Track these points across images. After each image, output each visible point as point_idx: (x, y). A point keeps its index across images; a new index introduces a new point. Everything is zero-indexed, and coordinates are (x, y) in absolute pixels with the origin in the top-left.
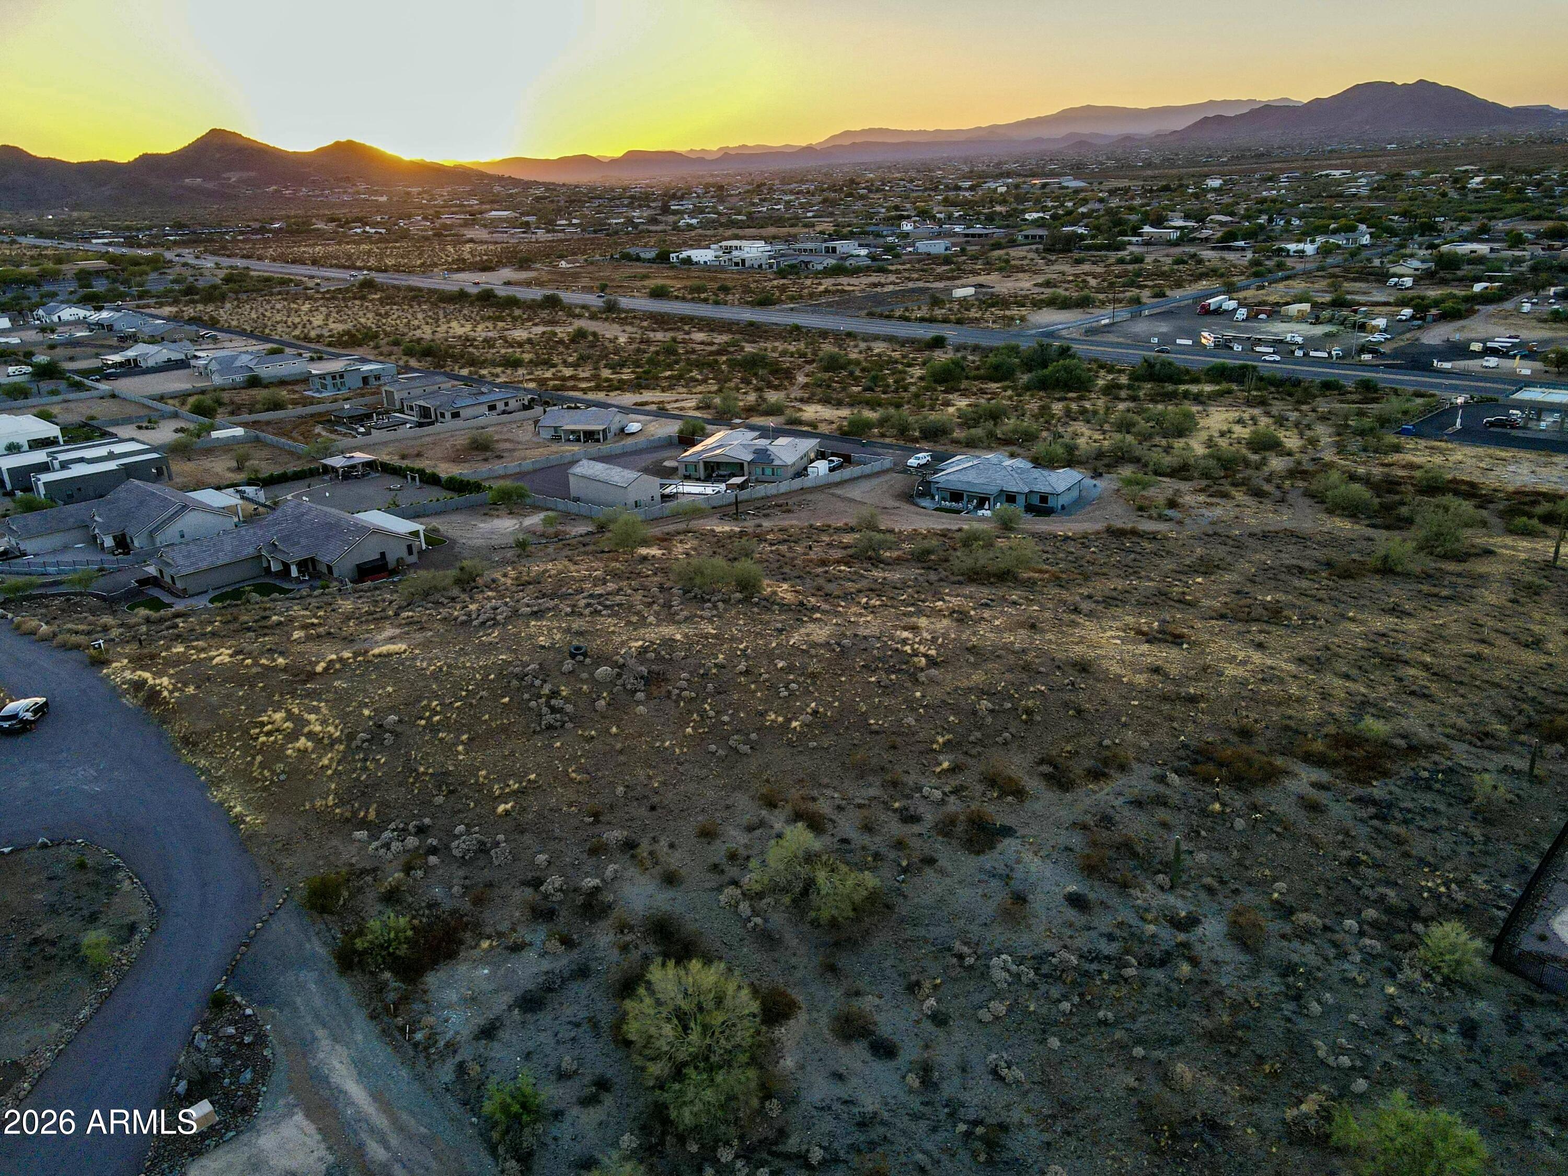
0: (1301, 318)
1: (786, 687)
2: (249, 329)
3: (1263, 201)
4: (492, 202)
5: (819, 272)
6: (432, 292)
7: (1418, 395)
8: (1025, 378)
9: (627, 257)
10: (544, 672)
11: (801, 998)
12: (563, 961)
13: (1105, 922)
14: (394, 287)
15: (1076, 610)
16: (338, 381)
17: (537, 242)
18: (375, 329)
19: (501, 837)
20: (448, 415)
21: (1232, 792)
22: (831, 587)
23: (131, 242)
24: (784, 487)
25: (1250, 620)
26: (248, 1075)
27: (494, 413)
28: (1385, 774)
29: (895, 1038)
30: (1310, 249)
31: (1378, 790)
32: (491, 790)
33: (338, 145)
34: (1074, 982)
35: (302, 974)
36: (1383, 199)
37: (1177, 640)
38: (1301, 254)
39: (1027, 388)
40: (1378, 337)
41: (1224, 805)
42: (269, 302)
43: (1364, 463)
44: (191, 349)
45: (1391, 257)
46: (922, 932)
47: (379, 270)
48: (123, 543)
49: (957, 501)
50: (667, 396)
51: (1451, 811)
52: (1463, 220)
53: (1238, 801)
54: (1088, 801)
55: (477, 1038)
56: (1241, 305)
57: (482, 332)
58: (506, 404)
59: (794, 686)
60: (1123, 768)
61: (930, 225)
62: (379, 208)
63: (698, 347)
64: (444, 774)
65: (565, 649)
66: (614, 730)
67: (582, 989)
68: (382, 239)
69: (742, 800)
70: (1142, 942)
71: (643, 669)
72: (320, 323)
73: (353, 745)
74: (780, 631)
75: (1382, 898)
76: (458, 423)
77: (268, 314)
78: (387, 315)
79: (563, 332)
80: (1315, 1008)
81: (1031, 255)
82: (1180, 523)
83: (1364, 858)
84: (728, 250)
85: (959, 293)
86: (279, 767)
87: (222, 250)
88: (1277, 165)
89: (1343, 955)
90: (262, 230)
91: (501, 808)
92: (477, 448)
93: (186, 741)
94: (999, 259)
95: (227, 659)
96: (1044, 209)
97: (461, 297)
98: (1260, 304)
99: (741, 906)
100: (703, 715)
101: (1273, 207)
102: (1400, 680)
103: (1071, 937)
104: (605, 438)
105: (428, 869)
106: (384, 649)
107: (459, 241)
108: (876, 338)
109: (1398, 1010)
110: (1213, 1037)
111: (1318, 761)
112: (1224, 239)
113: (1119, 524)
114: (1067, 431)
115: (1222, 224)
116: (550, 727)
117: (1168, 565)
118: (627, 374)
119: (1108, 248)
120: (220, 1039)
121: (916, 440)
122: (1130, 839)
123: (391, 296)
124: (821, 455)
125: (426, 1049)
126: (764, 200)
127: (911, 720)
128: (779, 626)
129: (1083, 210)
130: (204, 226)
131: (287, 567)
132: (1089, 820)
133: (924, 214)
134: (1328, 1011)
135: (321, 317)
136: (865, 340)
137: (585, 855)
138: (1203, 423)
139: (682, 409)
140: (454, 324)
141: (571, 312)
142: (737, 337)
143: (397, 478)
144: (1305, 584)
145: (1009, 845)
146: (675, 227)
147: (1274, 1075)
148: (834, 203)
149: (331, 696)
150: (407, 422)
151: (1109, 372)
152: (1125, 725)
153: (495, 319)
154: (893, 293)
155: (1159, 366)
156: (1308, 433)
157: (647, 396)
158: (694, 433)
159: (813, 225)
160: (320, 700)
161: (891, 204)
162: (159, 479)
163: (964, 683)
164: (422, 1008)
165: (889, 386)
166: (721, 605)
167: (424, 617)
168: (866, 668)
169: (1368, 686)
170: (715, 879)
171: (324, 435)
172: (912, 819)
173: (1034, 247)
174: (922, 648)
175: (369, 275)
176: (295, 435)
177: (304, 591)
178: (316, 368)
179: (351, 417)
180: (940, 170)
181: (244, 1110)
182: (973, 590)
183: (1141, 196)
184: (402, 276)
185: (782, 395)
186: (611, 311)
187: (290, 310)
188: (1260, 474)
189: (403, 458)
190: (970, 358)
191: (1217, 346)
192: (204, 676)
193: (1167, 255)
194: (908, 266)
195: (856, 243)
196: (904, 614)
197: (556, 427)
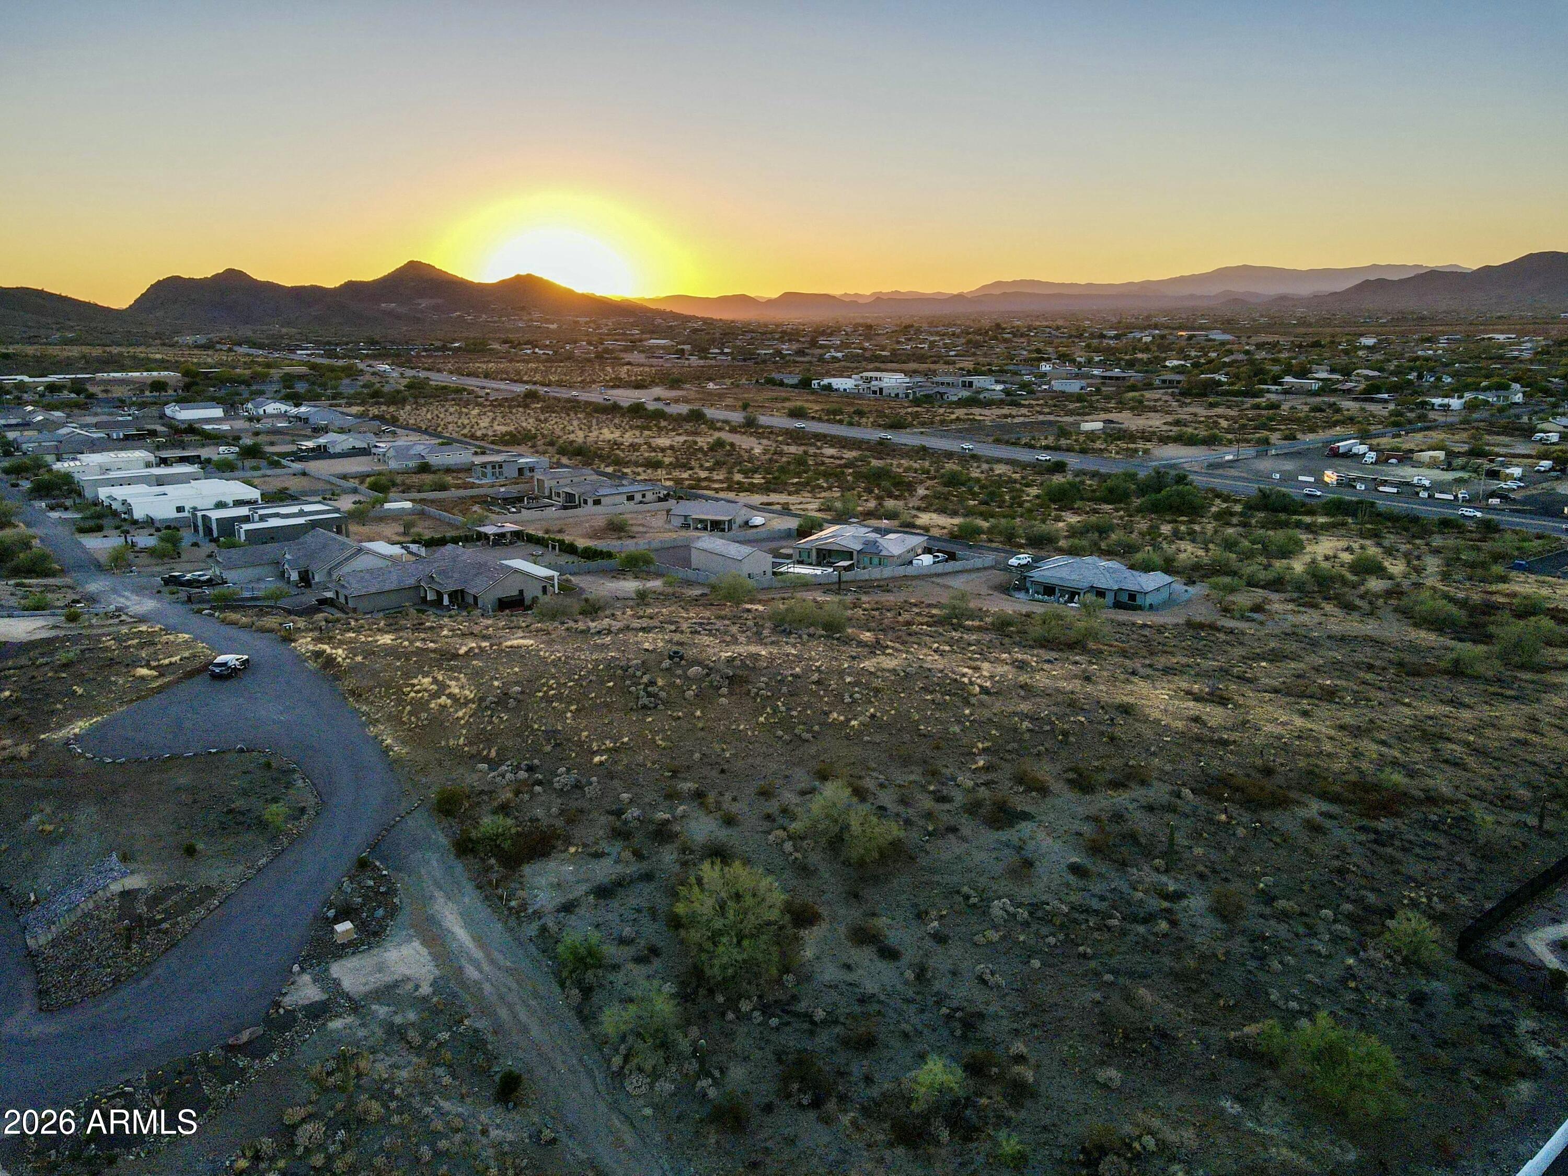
0: (1433, 464)
1: (851, 697)
2: (424, 427)
3: (1417, 358)
4: (653, 332)
5: (954, 403)
6: (588, 403)
7: (1540, 537)
8: (1137, 502)
9: (771, 382)
10: (645, 667)
11: (826, 913)
12: (633, 868)
13: (1098, 887)
14: (555, 398)
15: (1134, 673)
16: (497, 470)
17: (689, 366)
18: (534, 431)
19: (594, 779)
20: (590, 501)
21: (1240, 810)
22: (908, 638)
23: (331, 354)
24: (887, 572)
25: (1302, 695)
26: (380, 912)
27: (632, 503)
28: (1398, 815)
29: (901, 949)
30: (1455, 403)
31: (1384, 824)
32: (590, 747)
33: (518, 277)
34: (1062, 925)
35: (429, 854)
36: (1547, 362)
37: (1223, 701)
38: (1446, 408)
39: (1139, 510)
40: (1510, 484)
41: (1230, 817)
42: (443, 406)
43: (1464, 590)
44: (372, 439)
45: (1541, 415)
46: (937, 878)
47: (543, 384)
48: (306, 579)
49: (1049, 595)
50: (792, 499)
51: (1453, 848)
53: (1244, 817)
54: (1104, 802)
55: (558, 911)
56: (1371, 449)
57: (629, 438)
58: (644, 496)
59: (857, 696)
60: (1143, 783)
61: (1069, 367)
62: (549, 334)
63: (827, 460)
64: (554, 731)
65: (666, 653)
66: (698, 713)
67: (647, 889)
68: (549, 360)
69: (800, 773)
70: (1130, 904)
71: (730, 672)
72: (486, 424)
73: (484, 704)
74: (854, 658)
75: (1363, 899)
76: (598, 508)
77: (442, 416)
78: (546, 420)
79: (703, 442)
80: (1276, 965)
81: (1166, 398)
82: (1262, 623)
83: (1354, 869)
84: (869, 380)
85: (1087, 426)
86: (424, 715)
87: (409, 363)
88: (1441, 328)
89: (1312, 932)
90: (444, 348)
91: (597, 759)
92: (613, 530)
93: (352, 693)
94: (1133, 399)
95: (389, 642)
96: (1186, 358)
97: (614, 409)
98: (1393, 450)
99: (785, 845)
100: (775, 710)
101: (1429, 366)
102: (1437, 750)
103: (1066, 893)
104: (730, 529)
105: (533, 795)
106: (515, 643)
107: (617, 362)
108: (999, 461)
109: (1354, 977)
110: (1178, 976)
111: (1335, 799)
112: (1367, 391)
113: (1199, 619)
114: (1169, 549)
115: (1367, 378)
116: (644, 707)
117: (1238, 651)
118: (758, 479)
119: (1246, 394)
120: (362, 888)
121: (1021, 546)
122: (1136, 832)
123: (551, 406)
124: (928, 551)
125: (517, 913)
126: (909, 340)
127: (956, 729)
128: (854, 654)
129: (1226, 360)
130: (393, 343)
131: (440, 595)
132: (1104, 816)
133: (1064, 358)
134: (1288, 969)
135: (488, 420)
136: (987, 462)
137: (661, 800)
138: (1310, 548)
139: (803, 510)
140: (605, 431)
141: (713, 425)
142: (866, 453)
143: (538, 546)
144: (1369, 677)
145: (1026, 827)
146: (821, 359)
147: (1228, 1008)
148: (978, 345)
149: (469, 671)
150: (552, 505)
151: (1225, 501)
152: (1154, 754)
153: (643, 428)
154: (1023, 423)
155: (1274, 497)
156: (1415, 563)
157: (774, 497)
158: (812, 528)
159: (954, 363)
160: (460, 673)
161: (1033, 347)
162: (339, 532)
163: (1011, 709)
164: (518, 886)
165: (1004, 501)
166: (805, 637)
167: (550, 628)
168: (925, 689)
169: (1403, 752)
170: (766, 825)
171: (480, 511)
172: (942, 799)
173: (1170, 391)
174: (979, 681)
175: (534, 388)
176: (455, 511)
177: (453, 613)
178: (478, 460)
179: (505, 499)
180: (1088, 319)
181: (375, 934)
182: (1042, 652)
183: (1289, 350)
184: (564, 390)
185: (901, 503)
186: (750, 426)
187: (460, 413)
188: (1356, 592)
189: (547, 532)
190: (1088, 482)
191: (1340, 484)
192: (370, 652)
193: (1306, 404)
194: (1041, 402)
195: (993, 379)
196: (970, 659)
197: (686, 517)
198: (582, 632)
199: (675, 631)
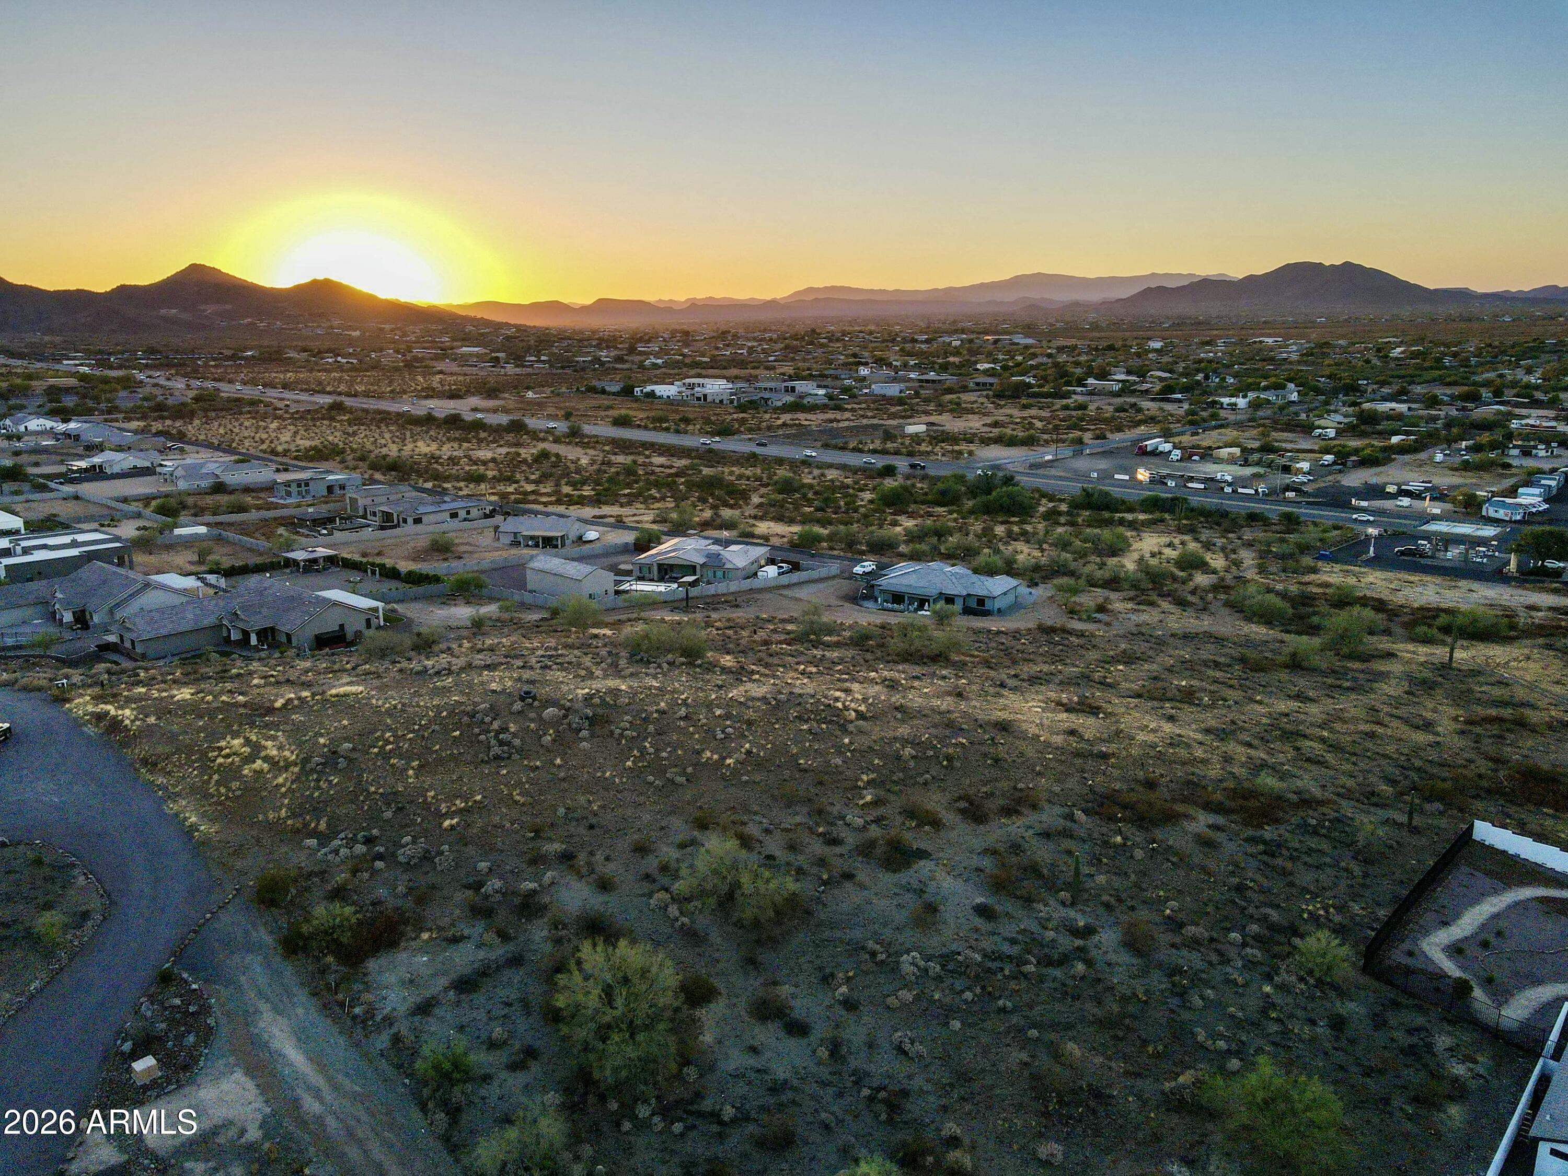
0: (1232, 461)
1: (723, 732)
2: (216, 442)
3: (1201, 361)
4: (463, 340)
5: (778, 408)
6: (399, 415)
7: (1336, 528)
8: (969, 504)
9: (592, 390)
10: (494, 712)
11: (721, 986)
12: (499, 951)
13: (1009, 929)
14: (363, 410)
15: (1002, 685)
16: (303, 488)
17: (505, 375)
18: (341, 445)
19: (445, 847)
20: (410, 520)
21: (1134, 830)
22: (770, 660)
23: (103, 364)
24: (734, 586)
25: (1164, 699)
26: (191, 1039)
27: (456, 520)
28: (1277, 821)
29: (809, 1020)
30: (1241, 402)
31: (1269, 833)
32: (438, 809)
33: (315, 282)
34: (977, 976)
35: (249, 958)
36: (1313, 364)
37: (1094, 711)
38: (1234, 407)
39: (972, 512)
40: (1301, 478)
41: (1125, 839)
42: (237, 420)
43: (1281, 581)
44: (156, 457)
45: (1317, 412)
46: (838, 934)
47: (349, 395)
48: (82, 620)
49: (899, 603)
50: (625, 511)
51: (1336, 852)
52: (1383, 384)
53: (1139, 837)
54: (999, 832)
55: (413, 1014)
56: (1175, 447)
57: (447, 451)
58: (468, 513)
59: (730, 730)
60: (1034, 807)
61: (885, 371)
62: (351, 342)
63: (658, 470)
64: (395, 793)
65: (516, 694)
66: (558, 761)
67: (516, 976)
68: (354, 369)
69: (676, 823)
70: (1042, 946)
71: (589, 712)
72: (288, 439)
73: (308, 767)
74: (720, 687)
75: (1265, 917)
76: (419, 527)
77: (236, 430)
78: (354, 434)
79: (526, 453)
80: (1197, 1001)
81: (981, 400)
82: (1108, 624)
83: (1251, 885)
84: (691, 387)
85: (911, 429)
86: (235, 785)
87: (195, 373)
88: (1215, 332)
89: (1225, 960)
90: (233, 357)
91: (447, 823)
92: (438, 550)
93: (145, 762)
94: (950, 402)
95: (189, 697)
96: (995, 361)
97: (429, 420)
98: (1193, 447)
99: (670, 909)
100: (643, 750)
101: (1212, 367)
102: (1297, 749)
103: (976, 940)
104: (563, 545)
105: (374, 872)
106: (342, 690)
107: (429, 372)
108: (830, 466)
109: (1273, 1006)
110: (1100, 1023)
111: (1218, 809)
112: (1162, 392)
113: (1050, 623)
114: (1007, 550)
115: (1161, 379)
116: (497, 758)
117: (1093, 655)
118: (587, 491)
119: (1054, 396)
120: (166, 1009)
121: (863, 553)
122: (1037, 863)
123: (361, 418)
124: (771, 561)
125: (363, 1022)
126: (728, 345)
127: (838, 761)
128: (720, 683)
129: (1032, 363)
130: (176, 351)
131: (246, 634)
132: (1001, 847)
133: (881, 362)
134: (1209, 1004)
135: (289, 434)
136: (818, 467)
137: (524, 866)
138: (1136, 546)
139: (638, 522)
140: (420, 444)
141: (535, 436)
142: (695, 461)
143: (356, 572)
144: (1218, 674)
145: (924, 867)
146: (641, 366)
147: (1158, 1055)
148: (796, 350)
149: (288, 728)
150: (369, 526)
151: (1050, 501)
152: (1039, 774)
153: (460, 440)
154: (847, 428)
155: (1096, 496)
156: (1233, 556)
157: (606, 510)
158: (650, 541)
159: (774, 368)
160: (278, 730)
161: (850, 352)
162: (121, 564)
163: (890, 734)
164: (361, 987)
165: (840, 508)
166: (665, 666)
167: (381, 669)
168: (799, 718)
169: (1268, 753)
170: (646, 887)
171: (286, 534)
172: (835, 842)
173: (985, 393)
174: (853, 705)
175: (339, 399)
176: (257, 535)
177: (263, 654)
178: (281, 478)
179: (314, 521)
180: (898, 324)
181: (186, 1068)
182: (906, 666)
183: (1087, 353)
184: (371, 401)
185: (737, 512)
186: (574, 436)
187: (258, 428)
188: (1186, 587)
189: (364, 555)
190: (919, 485)
191: (1152, 481)
192: (165, 709)
193: (1109, 404)
194: (863, 406)
195: (815, 384)
196: (839, 680)
197: (515, 534)
198: (418, 673)
199: (523, 667)
